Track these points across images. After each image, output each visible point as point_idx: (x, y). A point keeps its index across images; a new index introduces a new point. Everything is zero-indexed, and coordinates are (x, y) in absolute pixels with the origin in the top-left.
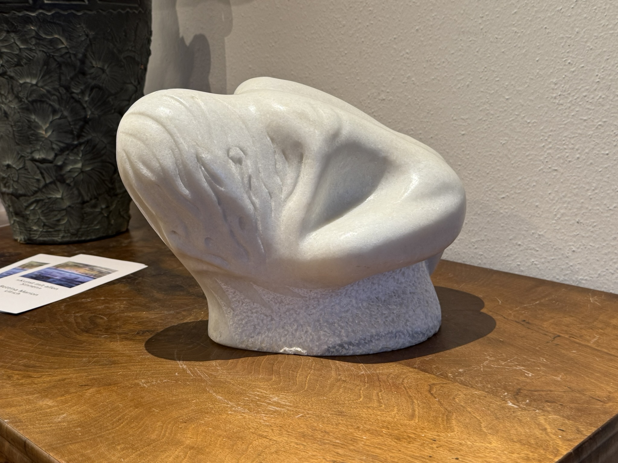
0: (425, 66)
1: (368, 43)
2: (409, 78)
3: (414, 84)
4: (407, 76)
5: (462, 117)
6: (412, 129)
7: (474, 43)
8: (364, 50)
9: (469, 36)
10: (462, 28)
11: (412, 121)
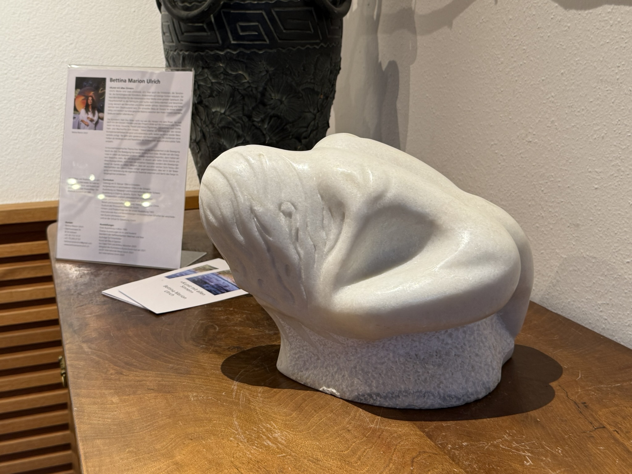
0: (567, 112)
1: (520, 82)
2: (553, 122)
3: (556, 129)
4: (551, 120)
5: (596, 170)
6: (552, 176)
7: (610, 93)
8: (517, 89)
9: (606, 86)
10: (600, 76)
11: (552, 167)
